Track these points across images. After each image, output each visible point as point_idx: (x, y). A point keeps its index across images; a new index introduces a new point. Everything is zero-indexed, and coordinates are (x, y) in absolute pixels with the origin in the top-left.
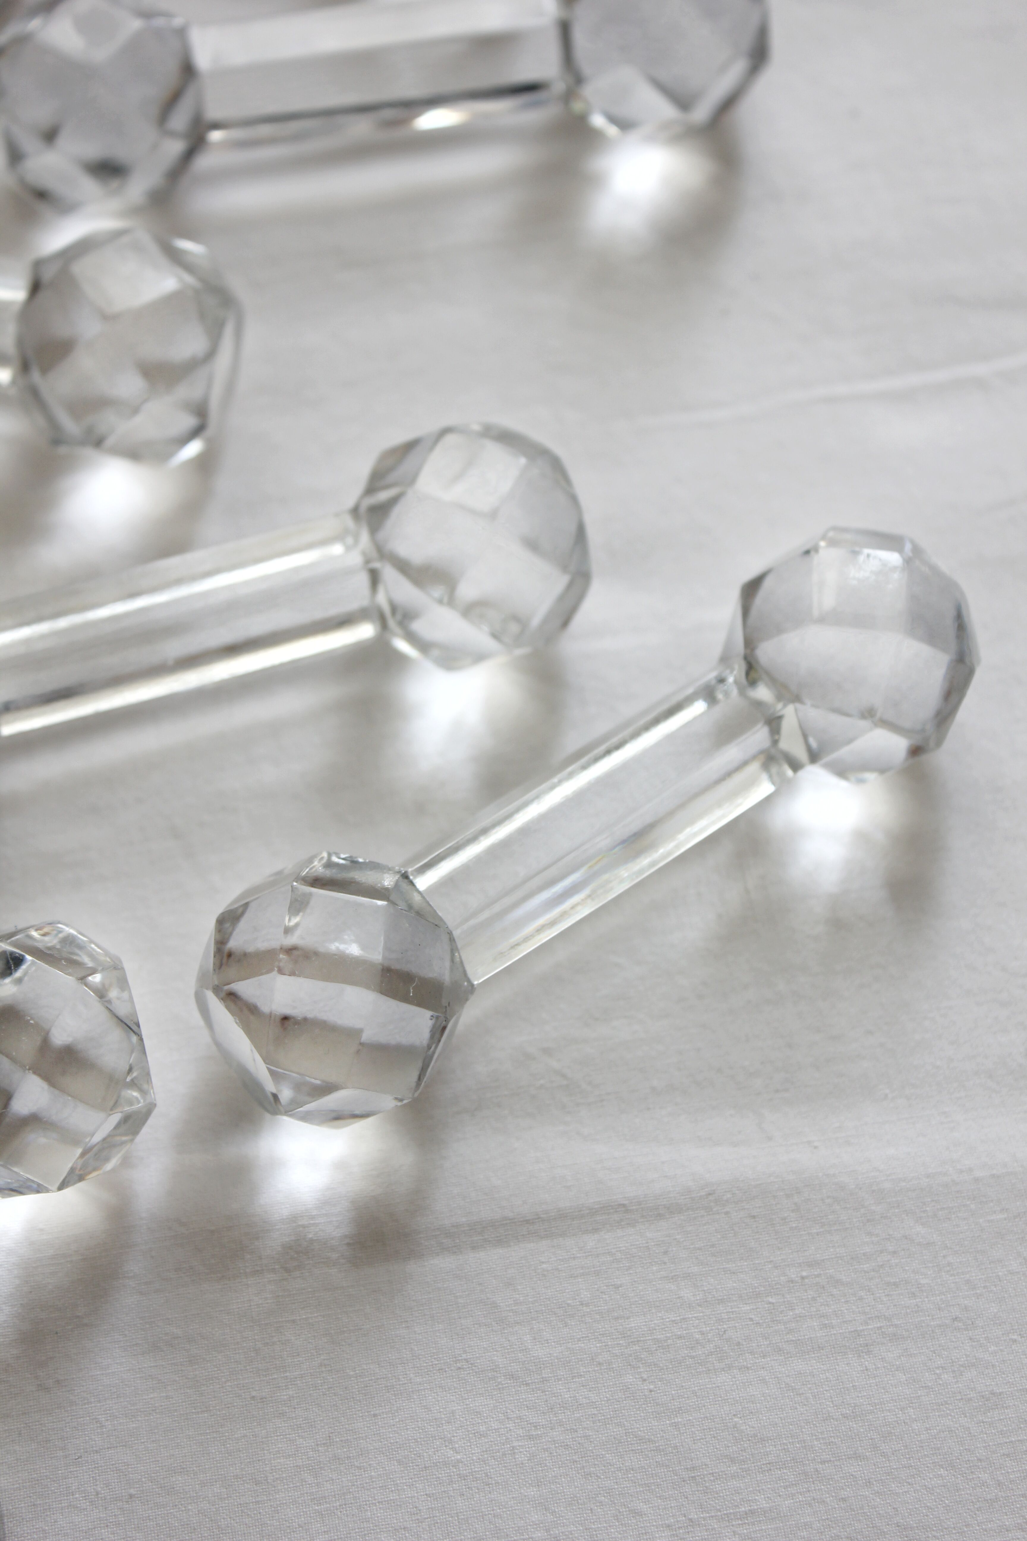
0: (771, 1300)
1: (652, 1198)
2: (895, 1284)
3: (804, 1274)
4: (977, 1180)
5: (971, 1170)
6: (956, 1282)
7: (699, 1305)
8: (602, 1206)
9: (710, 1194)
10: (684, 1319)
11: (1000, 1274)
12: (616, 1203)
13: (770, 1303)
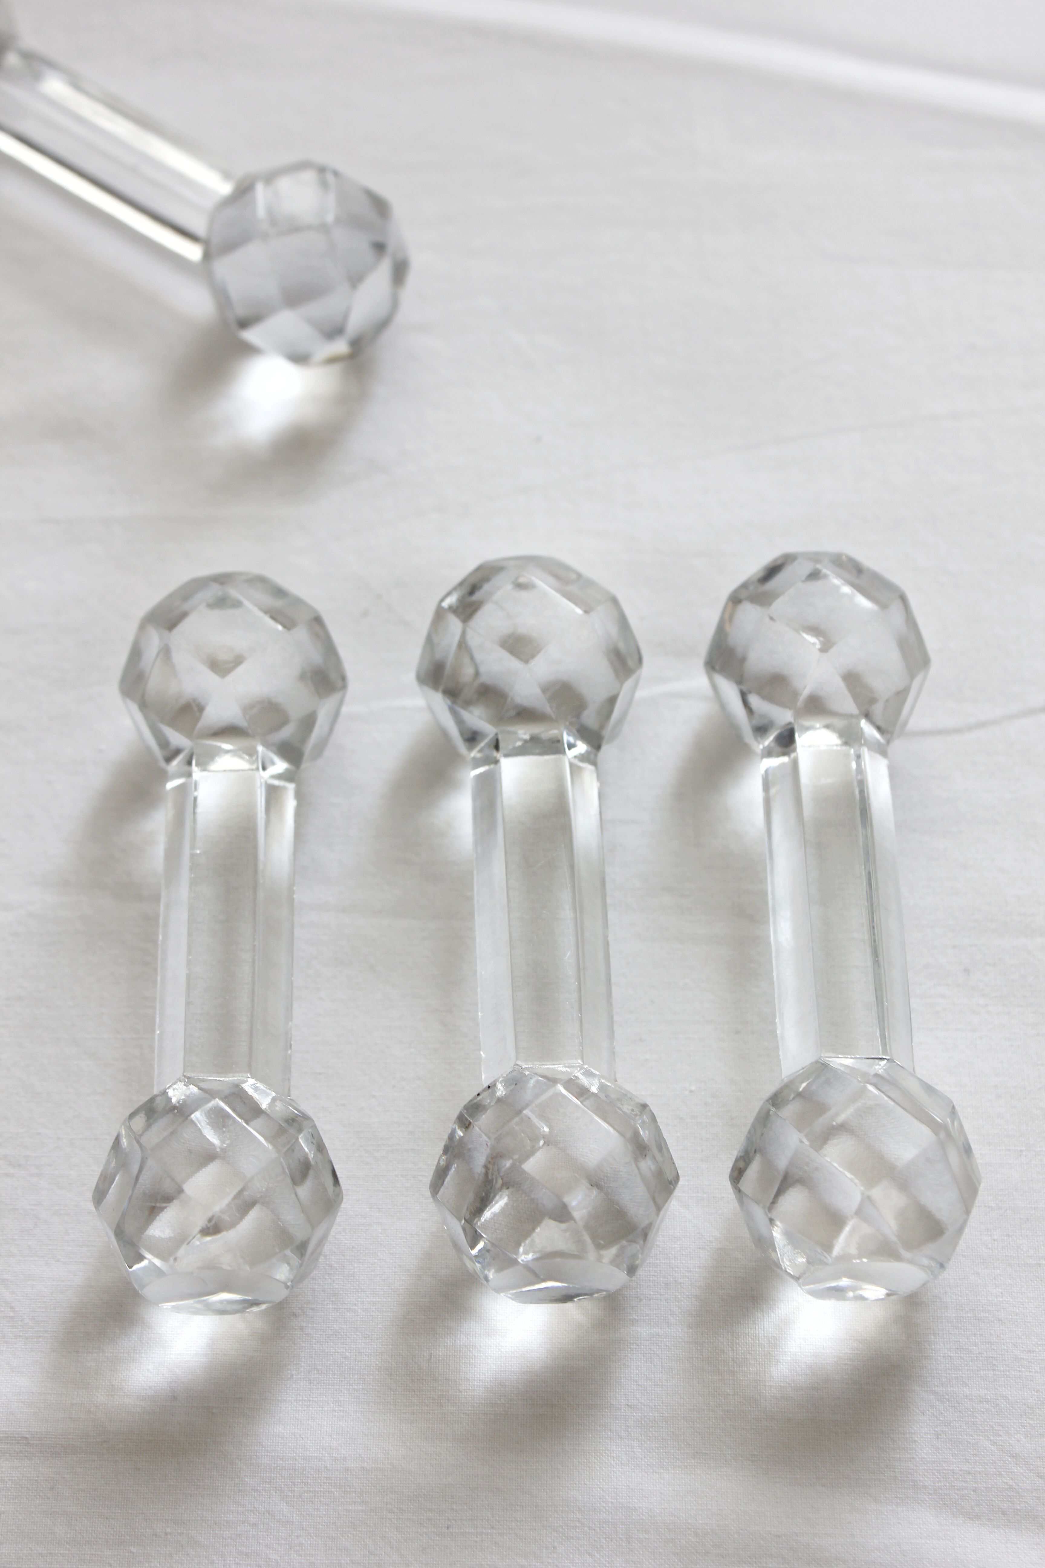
0: (132, 1549)
1: (53, 1436)
2: (247, 1554)
3: (168, 1530)
4: (347, 1470)
5: (345, 1459)
6: (301, 1563)
7: (67, 1543)
8: (7, 1435)
9: (105, 1442)
10: (50, 1553)
11: (343, 1561)
12: (20, 1435)
13: (131, 1552)
